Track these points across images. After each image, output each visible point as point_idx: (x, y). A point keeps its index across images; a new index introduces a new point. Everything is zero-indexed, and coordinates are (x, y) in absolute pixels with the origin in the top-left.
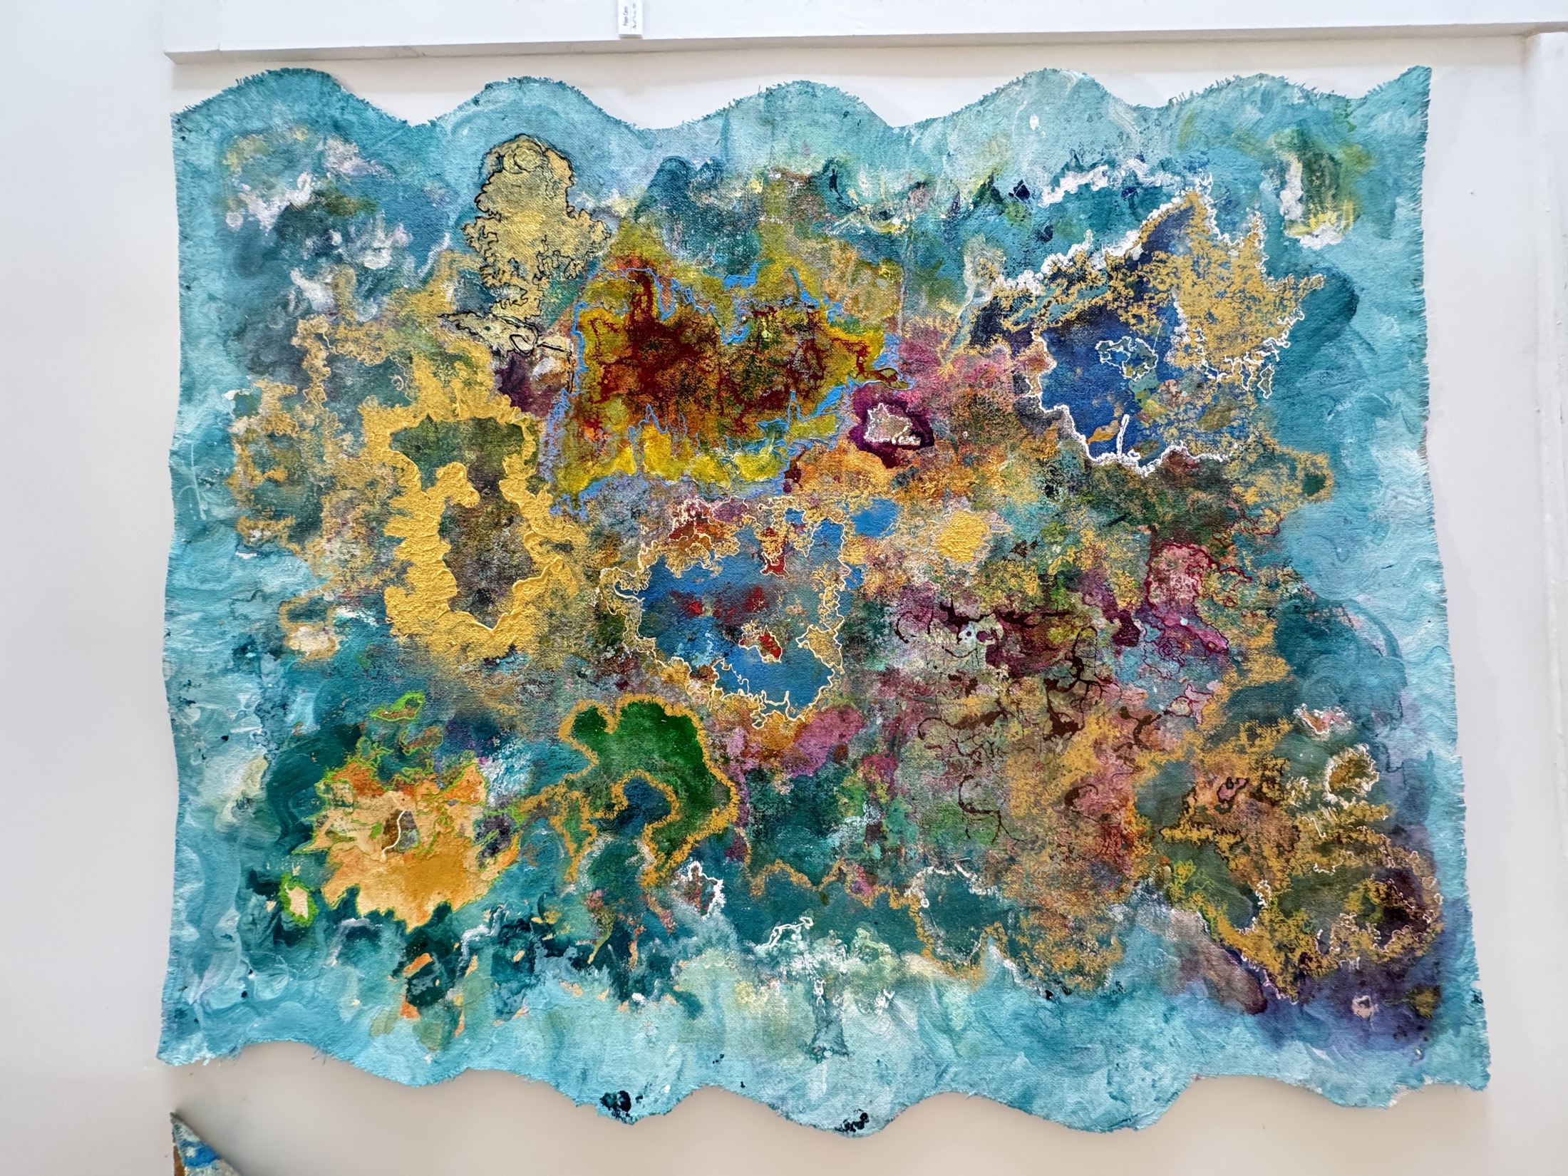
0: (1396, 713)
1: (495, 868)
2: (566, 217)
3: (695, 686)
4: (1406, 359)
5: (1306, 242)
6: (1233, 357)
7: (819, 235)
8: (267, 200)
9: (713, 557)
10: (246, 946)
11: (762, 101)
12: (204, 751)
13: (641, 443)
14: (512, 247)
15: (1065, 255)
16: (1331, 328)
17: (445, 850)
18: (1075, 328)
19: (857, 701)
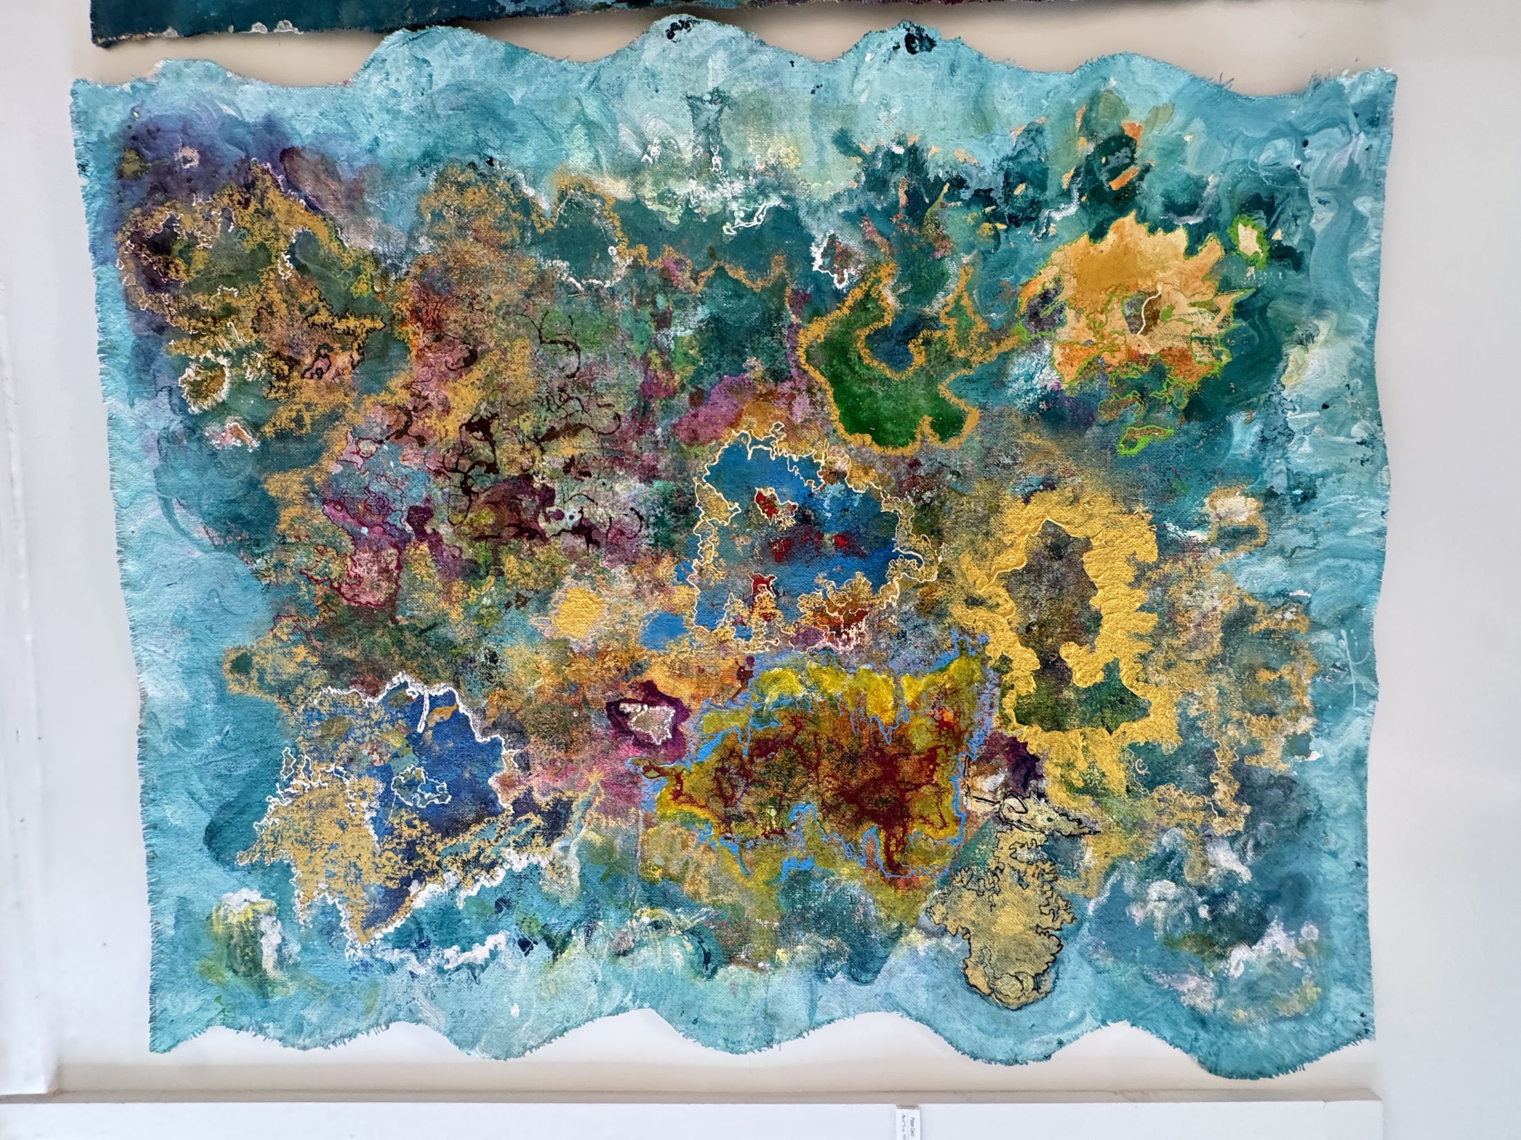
0: (164, 444)
1: (1044, 279)
2: (971, 928)
3: (842, 464)
4: (159, 783)
5: (256, 896)
6: (320, 787)
7: (720, 907)
8: (1276, 951)
9: (824, 592)
10: (1303, 194)
11: (777, 1036)
12: (1348, 393)
13: (896, 706)
14: (1025, 900)
15: (483, 886)
16: (229, 815)
17: (1095, 295)
18: (471, 816)
19: (682, 451)
